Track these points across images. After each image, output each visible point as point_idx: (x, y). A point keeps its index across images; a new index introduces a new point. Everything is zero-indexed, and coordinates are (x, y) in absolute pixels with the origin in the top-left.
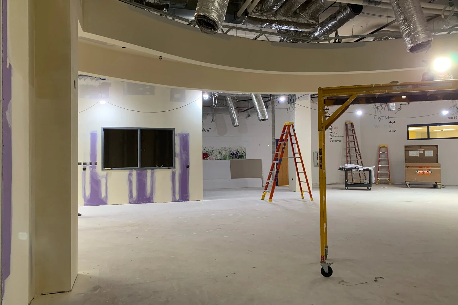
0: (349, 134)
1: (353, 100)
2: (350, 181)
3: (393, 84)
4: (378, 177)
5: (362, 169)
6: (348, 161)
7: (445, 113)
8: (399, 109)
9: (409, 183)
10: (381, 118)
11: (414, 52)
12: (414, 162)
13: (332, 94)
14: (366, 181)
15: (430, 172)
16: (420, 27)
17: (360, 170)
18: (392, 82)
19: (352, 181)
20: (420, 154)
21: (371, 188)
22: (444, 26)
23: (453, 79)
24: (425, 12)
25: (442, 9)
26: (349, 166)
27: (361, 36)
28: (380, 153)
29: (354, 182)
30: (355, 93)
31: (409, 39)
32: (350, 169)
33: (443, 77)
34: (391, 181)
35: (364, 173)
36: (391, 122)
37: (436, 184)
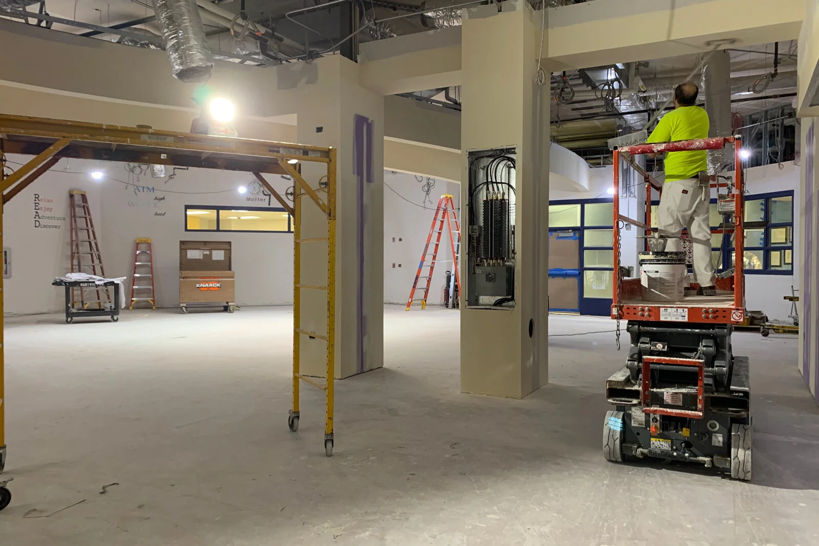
0: (77, 214)
1: (61, 148)
2: (78, 305)
3: (142, 130)
4: (133, 297)
5: (102, 283)
6: (74, 267)
7: (242, 190)
8: (171, 177)
9: (185, 305)
10: (141, 189)
11: (185, 80)
12: (194, 270)
13: (14, 130)
14: (108, 306)
15: (218, 285)
16: (195, 39)
17: (96, 285)
18: (139, 126)
19: (81, 306)
20: (204, 255)
21: (118, 316)
22: (238, 49)
23: (238, 137)
24: (202, 14)
25: (231, 19)
26: (74, 277)
27: (97, 27)
28: (138, 252)
29: (86, 307)
30: (66, 135)
31: (175, 55)
32: (76, 283)
33: (222, 132)
34: (156, 302)
35: (107, 290)
36: (158, 198)
37: (227, 305)
